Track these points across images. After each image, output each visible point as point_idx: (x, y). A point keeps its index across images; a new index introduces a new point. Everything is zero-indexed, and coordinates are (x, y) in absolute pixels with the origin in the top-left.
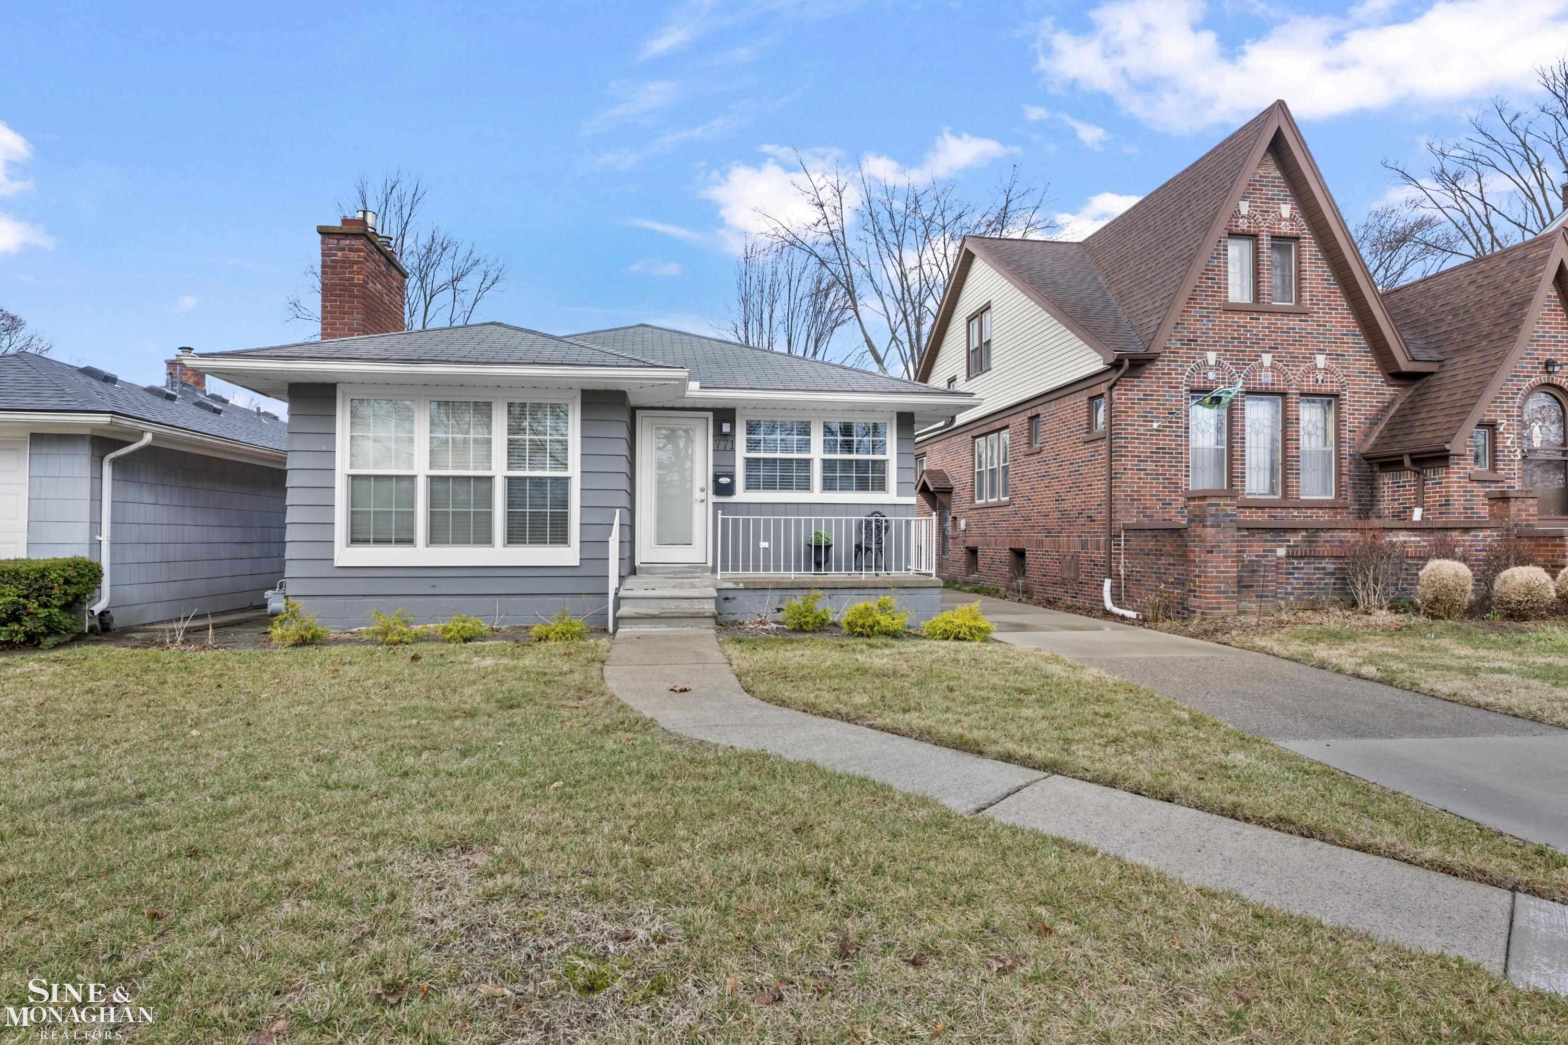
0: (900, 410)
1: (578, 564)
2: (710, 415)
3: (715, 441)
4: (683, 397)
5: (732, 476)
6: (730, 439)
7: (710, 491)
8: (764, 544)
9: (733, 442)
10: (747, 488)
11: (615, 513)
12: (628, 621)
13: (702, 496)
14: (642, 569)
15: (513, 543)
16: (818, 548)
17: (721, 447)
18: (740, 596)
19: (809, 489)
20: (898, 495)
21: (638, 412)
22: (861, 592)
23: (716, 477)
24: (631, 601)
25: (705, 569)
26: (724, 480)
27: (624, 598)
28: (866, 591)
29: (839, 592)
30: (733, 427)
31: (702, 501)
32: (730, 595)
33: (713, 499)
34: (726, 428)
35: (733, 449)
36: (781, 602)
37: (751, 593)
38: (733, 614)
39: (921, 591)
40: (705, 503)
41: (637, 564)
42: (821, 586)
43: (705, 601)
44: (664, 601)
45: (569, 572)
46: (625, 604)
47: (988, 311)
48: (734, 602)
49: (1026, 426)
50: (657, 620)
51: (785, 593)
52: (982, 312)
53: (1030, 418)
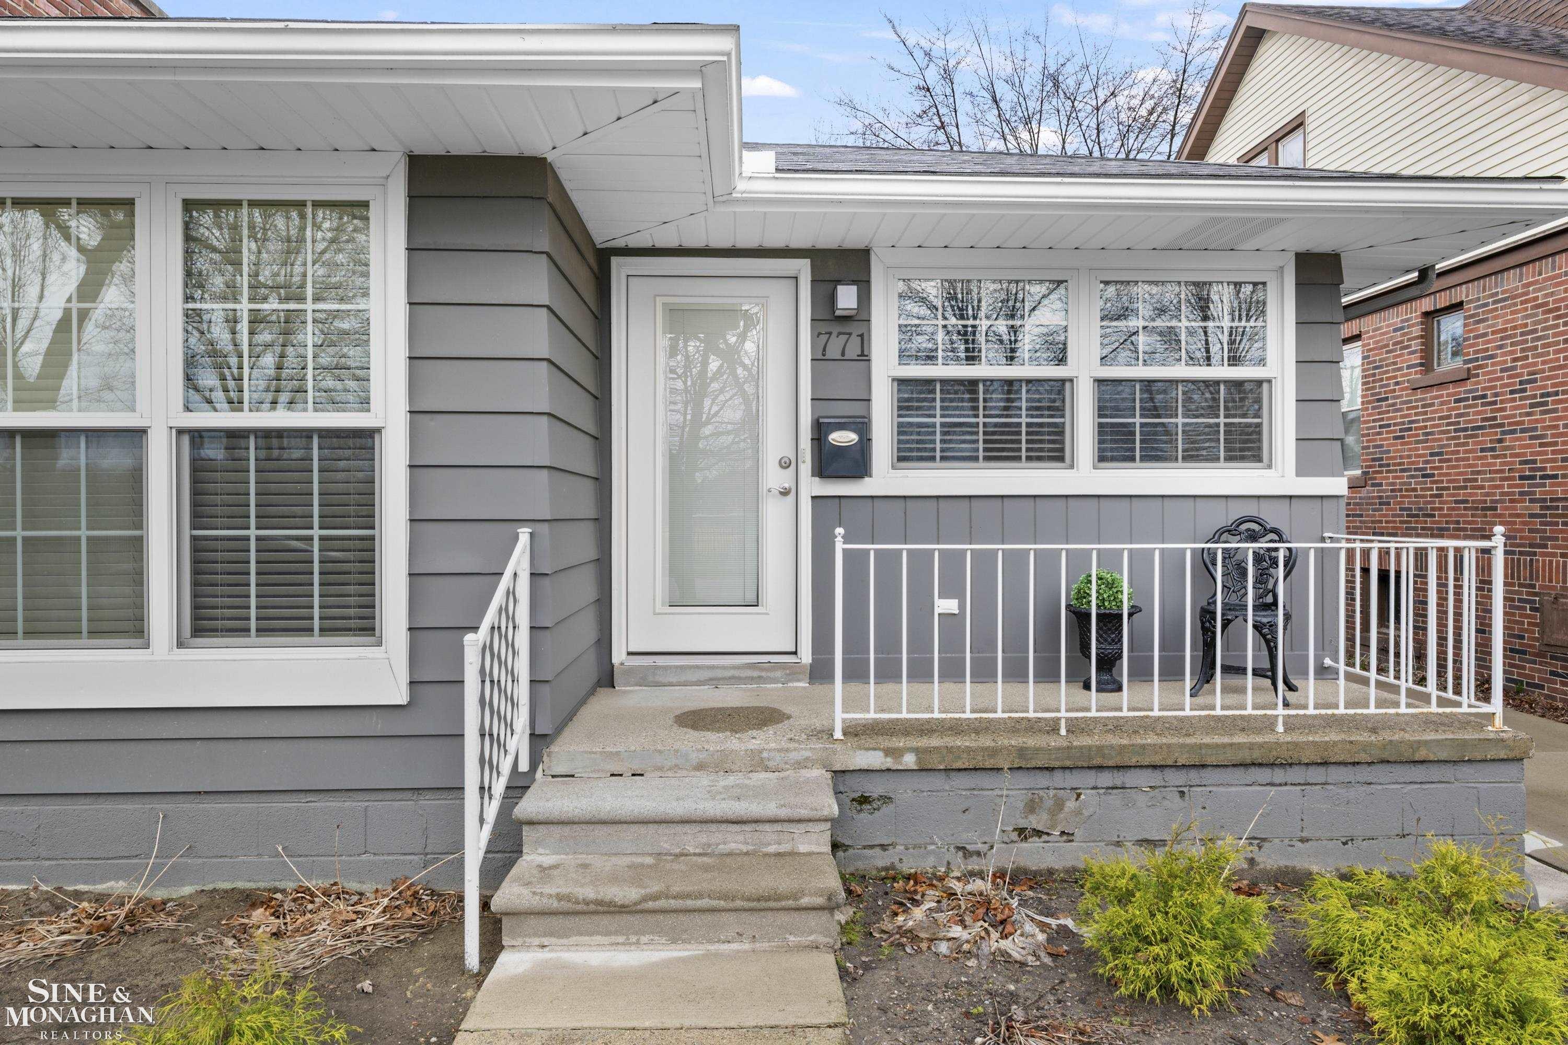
0: (1302, 249)
1: (401, 697)
2: (803, 267)
3: (816, 335)
4: (728, 198)
5: (863, 427)
6: (856, 329)
7: (806, 468)
8: (946, 605)
9: (864, 339)
10: (901, 459)
11: (516, 538)
12: (533, 921)
13: (784, 479)
14: (631, 671)
15: (213, 631)
16: (1080, 617)
17: (834, 351)
18: (903, 791)
19: (1061, 459)
20: (1301, 472)
21: (615, 261)
22: (1279, 775)
23: (820, 430)
24: (556, 830)
25: (793, 672)
26: (843, 438)
27: (531, 823)
28: (1296, 775)
29: (1209, 776)
30: (865, 297)
31: (785, 493)
32: (875, 788)
33: (812, 486)
34: (847, 298)
35: (864, 357)
36: (1031, 807)
37: (938, 781)
38: (883, 847)
39: (1466, 771)
40: (791, 498)
41: (618, 656)
42: (1157, 759)
43: (798, 829)
44: (662, 829)
45: (377, 725)
46: (538, 843)
47: (1301, 130)
48: (887, 809)
49: (1416, 331)
50: (635, 920)
51: (1042, 780)
52: (1277, 141)
53: (1426, 314)
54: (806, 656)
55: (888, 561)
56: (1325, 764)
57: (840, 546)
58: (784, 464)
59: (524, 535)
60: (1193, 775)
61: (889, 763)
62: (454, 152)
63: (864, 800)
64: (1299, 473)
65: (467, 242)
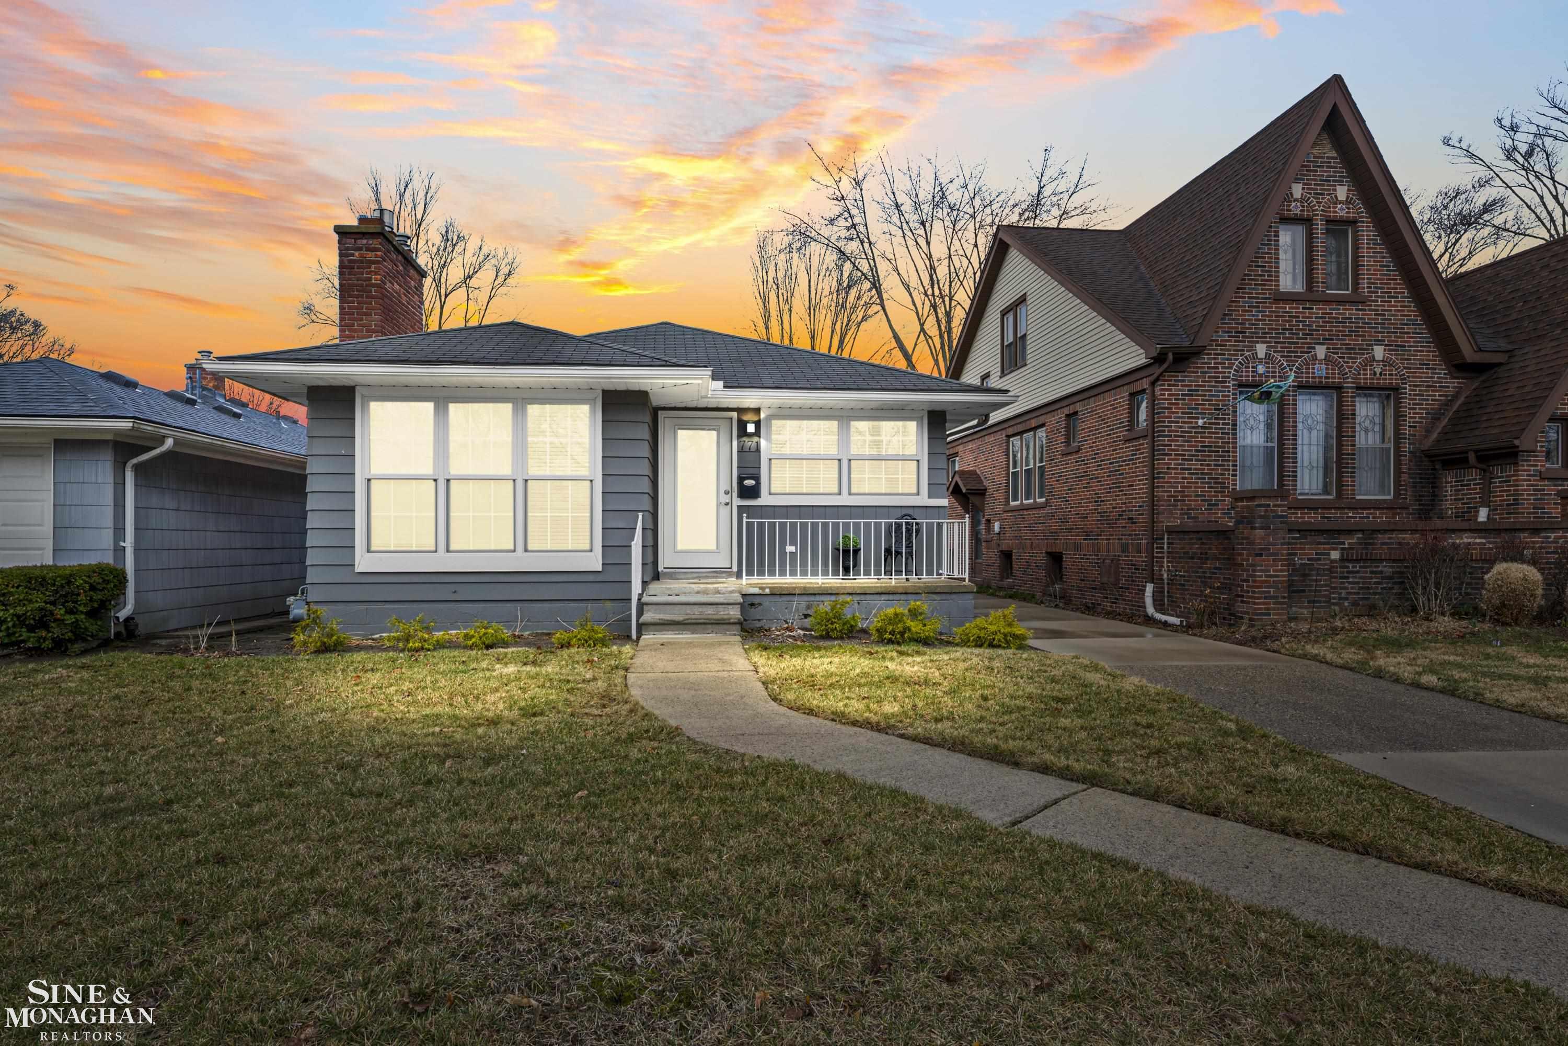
0: (932, 409)
1: (600, 569)
2: (734, 415)
3: (739, 442)
4: (706, 397)
5: (757, 479)
6: (754, 440)
7: (735, 494)
8: (790, 548)
9: (758, 443)
11: (638, 517)
12: (652, 627)
13: (727, 498)
14: (665, 574)
16: (846, 551)
17: (746, 448)
18: (767, 602)
21: (660, 412)
22: (891, 597)
23: (741, 480)
24: (655, 607)
25: (730, 575)
26: (749, 483)
27: (647, 604)
28: (895, 597)
29: (868, 597)
30: (758, 428)
31: (727, 504)
32: (756, 600)
33: (737, 502)
34: (751, 428)
35: (758, 451)
36: (808, 607)
37: (777, 598)
38: (759, 620)
39: (954, 596)
40: (729, 506)
41: (660, 569)
42: (850, 591)
43: (730, 607)
44: (688, 607)
45: (591, 578)
46: (648, 611)
47: (1023, 304)
48: (760, 608)
49: (1063, 424)
50: (682, 627)
51: (812, 598)
52: (1017, 306)
53: (1067, 416)
54: (735, 569)
55: (761, 525)
56: (906, 593)
57: (745, 520)
58: (727, 493)
59: (640, 515)
60: (863, 597)
61: (761, 592)
62: (618, 389)
63: (752, 605)
64: (929, 497)
65: (628, 419)
